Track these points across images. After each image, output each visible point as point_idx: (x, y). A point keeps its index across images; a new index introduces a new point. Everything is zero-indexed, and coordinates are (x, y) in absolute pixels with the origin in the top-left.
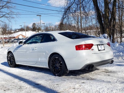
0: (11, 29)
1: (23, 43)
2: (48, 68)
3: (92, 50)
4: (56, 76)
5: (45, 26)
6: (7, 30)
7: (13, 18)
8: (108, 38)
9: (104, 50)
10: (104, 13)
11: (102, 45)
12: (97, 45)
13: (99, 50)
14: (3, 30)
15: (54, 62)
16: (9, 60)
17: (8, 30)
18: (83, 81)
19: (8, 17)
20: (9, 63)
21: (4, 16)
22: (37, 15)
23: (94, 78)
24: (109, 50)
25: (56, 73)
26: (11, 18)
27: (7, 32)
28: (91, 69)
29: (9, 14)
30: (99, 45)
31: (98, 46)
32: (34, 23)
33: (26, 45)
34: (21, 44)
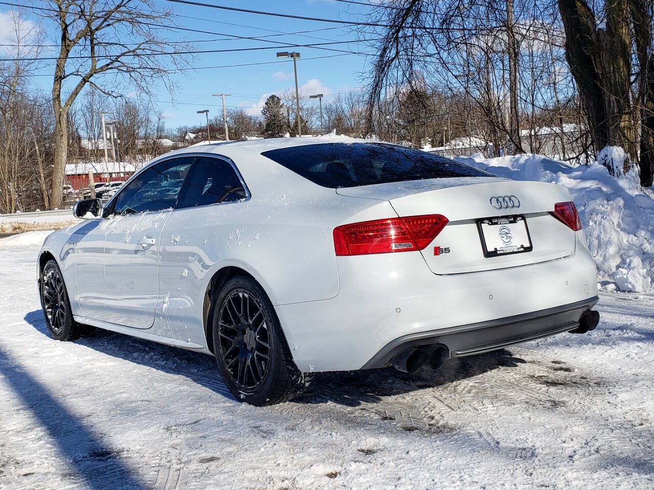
0: (160, 129)
1: (101, 212)
2: (207, 351)
3: (438, 251)
4: (241, 401)
5: (329, 110)
6: (142, 132)
7: (158, 71)
8: (627, 168)
9: (529, 249)
10: (602, 26)
11: (514, 219)
12: (479, 222)
13: (488, 254)
14: (119, 137)
15: (230, 323)
16: (48, 301)
17: (146, 137)
18: (369, 441)
19: (134, 70)
20: (46, 313)
21: (116, 64)
22: (279, 55)
23: (452, 422)
24: (569, 248)
25: (241, 382)
26: (146, 73)
27: (139, 143)
28: (426, 369)
29: (138, 52)
30: (492, 221)
31: (485, 226)
32: (273, 97)
33: (116, 222)
34: (89, 215)
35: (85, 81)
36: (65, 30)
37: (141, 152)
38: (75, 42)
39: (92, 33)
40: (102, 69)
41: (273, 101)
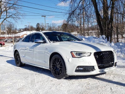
5: (48, 26)
6: (12, 29)
7: (19, 18)
8: (106, 39)
10: (103, 18)
14: (8, 30)
19: (14, 18)
21: (11, 17)
22: (42, 16)
26: (17, 18)
27: (12, 31)
35: (5, 19)
36: (1, 10)
37: (12, 33)
38: (3, 12)
39: (7, 11)
40: (8, 17)
41: (38, 24)
